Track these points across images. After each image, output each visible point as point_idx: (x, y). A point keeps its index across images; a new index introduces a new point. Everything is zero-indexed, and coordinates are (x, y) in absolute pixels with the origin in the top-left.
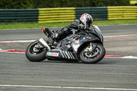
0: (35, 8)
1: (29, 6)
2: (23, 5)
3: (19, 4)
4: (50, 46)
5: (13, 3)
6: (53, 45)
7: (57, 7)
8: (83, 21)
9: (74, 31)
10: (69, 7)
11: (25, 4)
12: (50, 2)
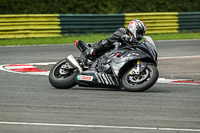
0: (120, 13)
1: (110, 10)
2: (103, 8)
3: (96, 6)
4: (82, 66)
5: (87, 5)
6: (86, 65)
7: (152, 11)
8: (131, 30)
9: (117, 44)
10: (169, 11)
11: (106, 6)
12: (141, 4)
